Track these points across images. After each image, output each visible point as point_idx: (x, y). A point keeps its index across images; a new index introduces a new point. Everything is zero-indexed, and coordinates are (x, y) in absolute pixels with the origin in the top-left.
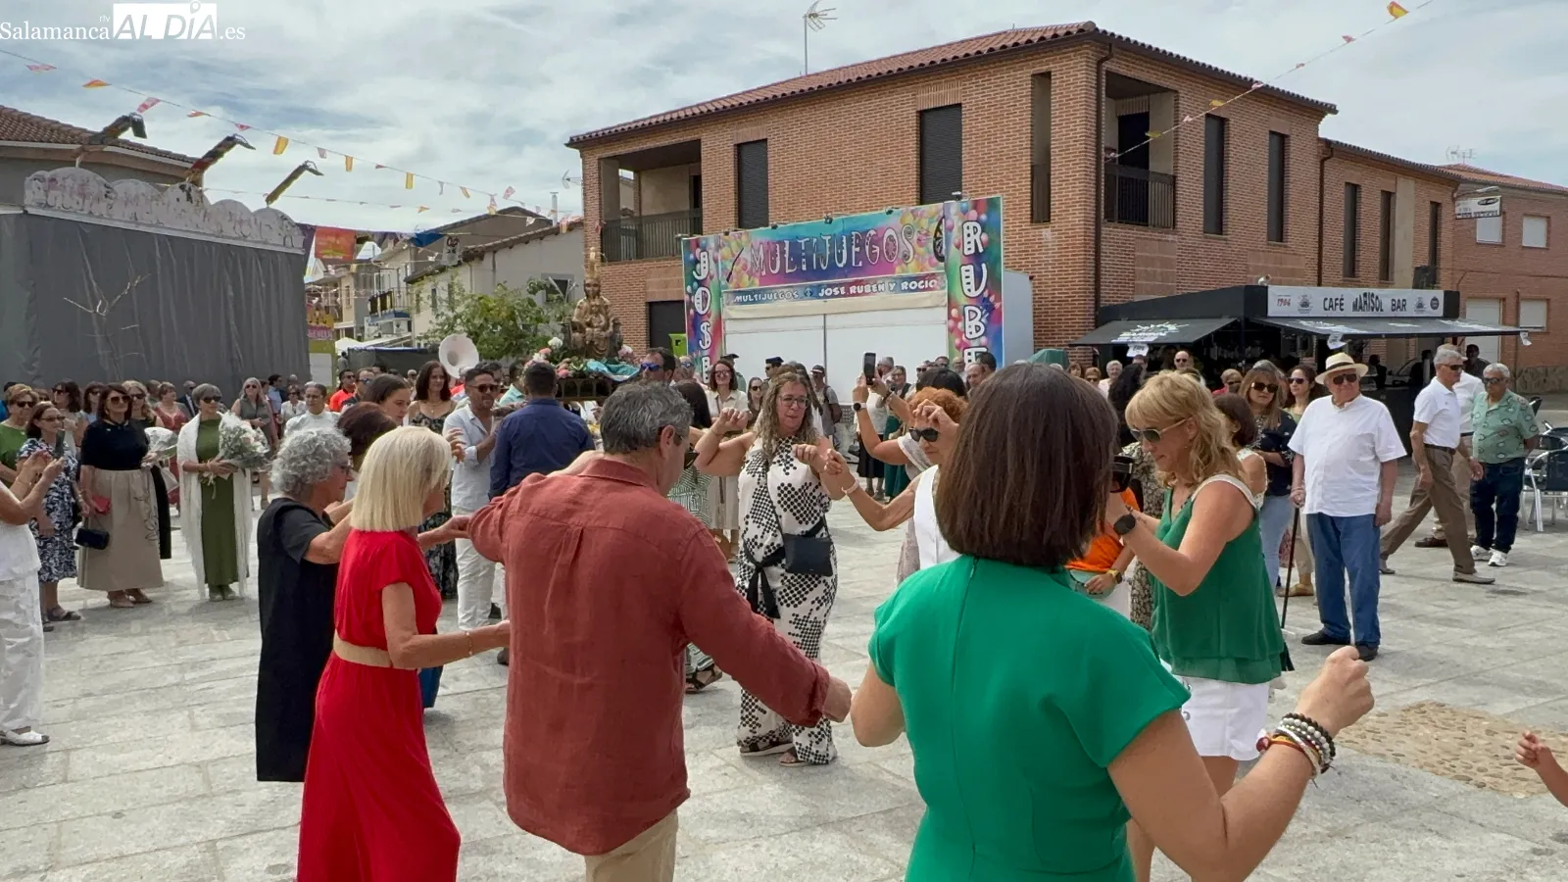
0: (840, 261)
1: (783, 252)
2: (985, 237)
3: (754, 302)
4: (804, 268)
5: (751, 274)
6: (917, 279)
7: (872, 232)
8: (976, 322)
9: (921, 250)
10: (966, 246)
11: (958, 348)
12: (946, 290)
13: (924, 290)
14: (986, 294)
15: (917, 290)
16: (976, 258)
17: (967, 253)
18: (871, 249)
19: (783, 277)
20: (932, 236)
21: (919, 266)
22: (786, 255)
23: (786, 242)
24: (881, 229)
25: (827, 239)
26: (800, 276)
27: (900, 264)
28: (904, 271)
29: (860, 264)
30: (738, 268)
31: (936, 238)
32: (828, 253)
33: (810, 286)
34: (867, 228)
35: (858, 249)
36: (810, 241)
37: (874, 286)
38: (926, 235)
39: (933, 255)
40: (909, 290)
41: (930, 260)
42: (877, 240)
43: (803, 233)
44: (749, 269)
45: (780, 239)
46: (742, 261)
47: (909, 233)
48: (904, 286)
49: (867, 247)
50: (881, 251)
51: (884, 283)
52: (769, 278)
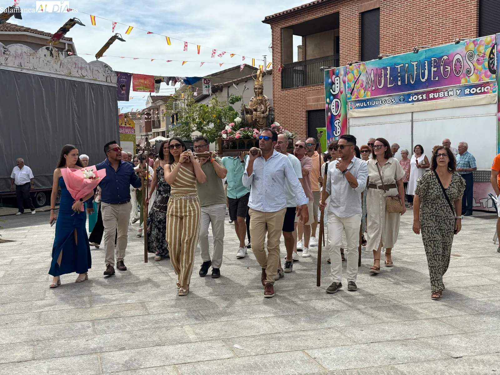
0: (423, 78)
1: (386, 75)
3: (367, 107)
4: (399, 83)
5: (365, 90)
6: (476, 86)
7: (445, 57)
9: (479, 67)
12: (496, 93)
13: (481, 93)
15: (476, 93)
18: (445, 68)
19: (386, 90)
20: (487, 57)
21: (478, 77)
22: (388, 76)
23: (389, 68)
24: (452, 54)
25: (415, 64)
26: (397, 89)
27: (464, 77)
28: (467, 81)
29: (437, 79)
30: (357, 86)
31: (490, 58)
32: (415, 73)
33: (403, 95)
34: (442, 55)
35: (435, 69)
36: (404, 66)
37: (446, 93)
38: (483, 56)
39: (488, 70)
40: (470, 94)
41: (486, 73)
42: (448, 63)
43: (399, 61)
44: (364, 86)
45: (385, 66)
46: (360, 82)
47: (471, 56)
48: (467, 91)
49: (442, 67)
50: (451, 69)
51: (453, 90)
52: (377, 91)
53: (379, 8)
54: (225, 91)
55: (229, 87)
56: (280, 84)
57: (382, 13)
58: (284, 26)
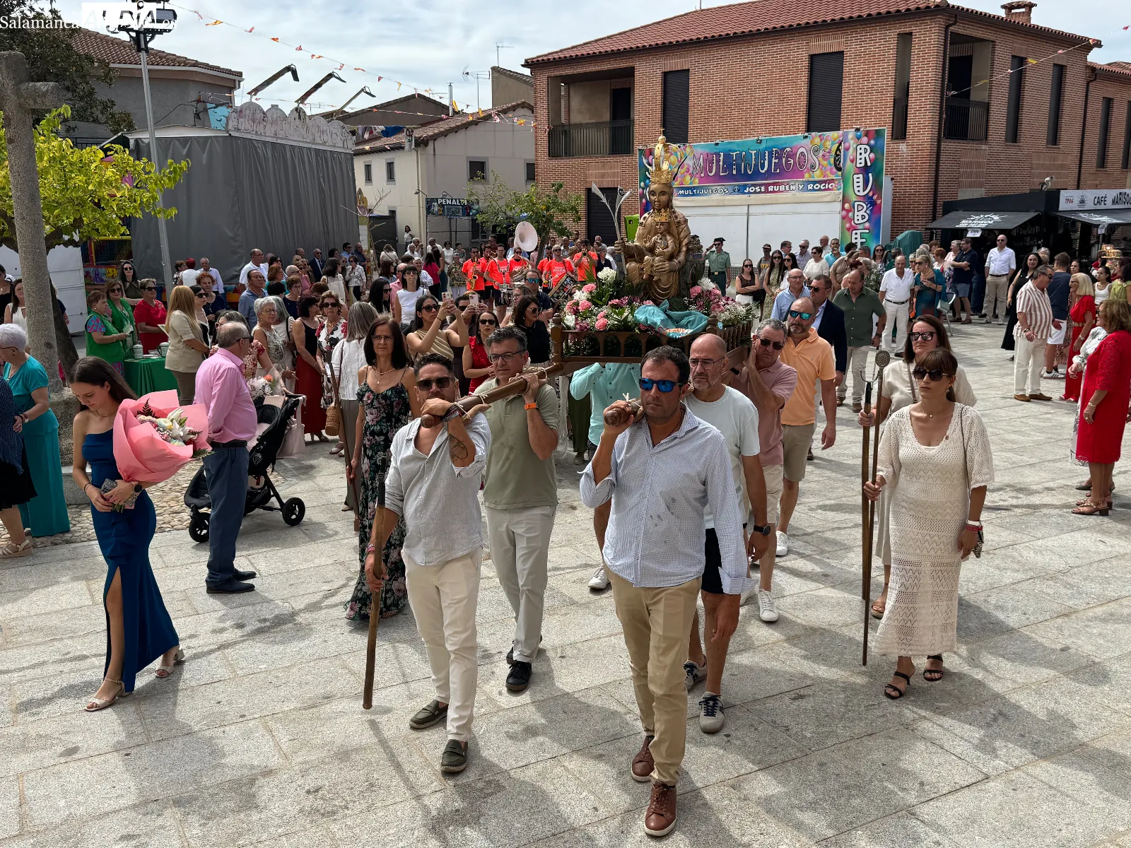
0: (762, 169)
1: (718, 161)
2: (872, 156)
3: (693, 195)
4: (734, 172)
5: (692, 176)
6: (820, 182)
7: (788, 149)
8: (862, 213)
9: (825, 163)
10: (859, 161)
11: (848, 230)
12: (841, 191)
13: (825, 190)
14: (871, 194)
15: (820, 190)
16: (865, 170)
17: (859, 165)
18: (786, 162)
19: (718, 178)
20: (833, 153)
21: (823, 173)
22: (721, 163)
23: (722, 154)
24: (796, 147)
25: (753, 152)
26: (731, 178)
27: (808, 172)
28: (810, 177)
29: (778, 171)
30: (682, 170)
31: (837, 155)
32: (754, 162)
33: (738, 185)
34: (784, 146)
35: (777, 161)
36: (741, 154)
37: (787, 187)
38: (829, 152)
39: (833, 166)
40: (814, 190)
41: (831, 170)
42: (792, 155)
43: (735, 148)
44: (691, 172)
45: (718, 151)
46: (686, 166)
47: (816, 151)
48: (810, 187)
49: (784, 160)
50: (795, 162)
51: (795, 185)
52: (707, 178)
53: (687, 71)
56: (547, 152)
57: (692, 76)
58: (552, 74)
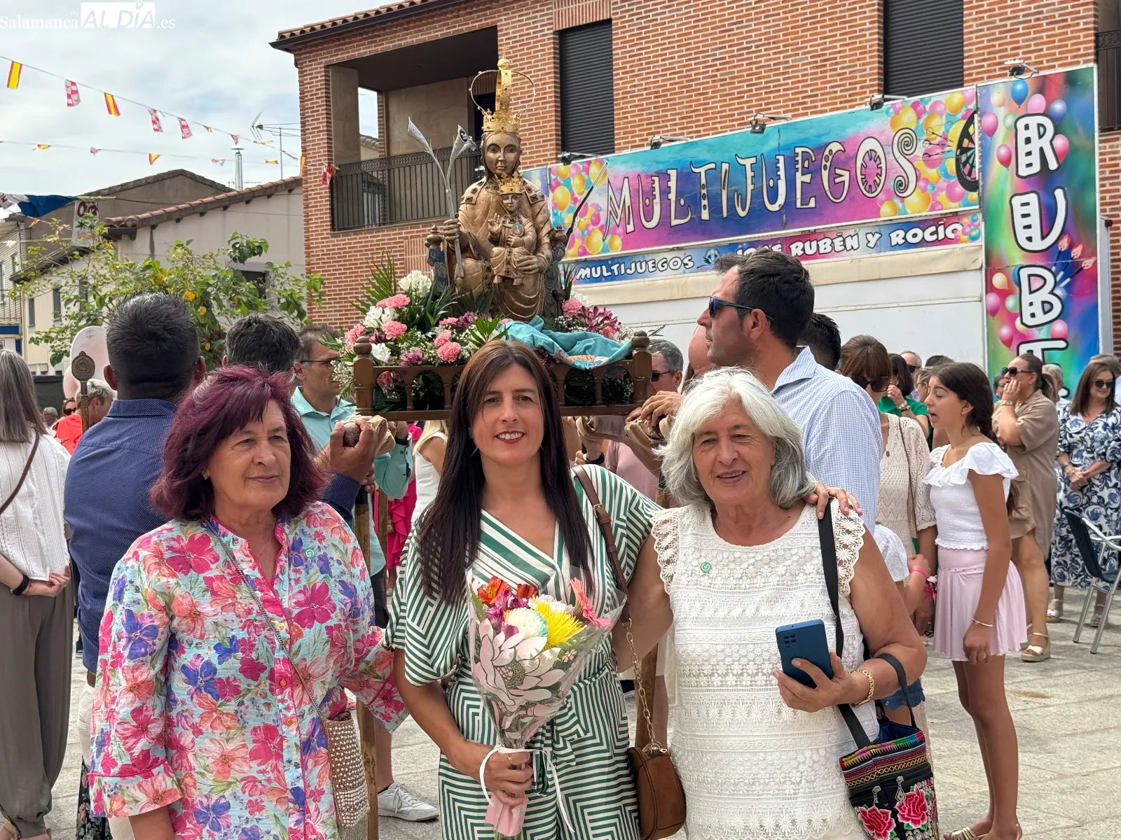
0: (773, 201)
1: (665, 191)
2: (1060, 142)
3: (612, 278)
4: (705, 215)
5: (606, 231)
6: (923, 224)
7: (835, 147)
8: (1044, 295)
9: (932, 173)
10: (1023, 160)
11: (1008, 343)
12: (981, 242)
13: (937, 242)
14: (1064, 245)
15: (923, 243)
16: (1044, 181)
17: (1024, 172)
18: (833, 176)
19: (667, 233)
20: (953, 146)
21: (928, 200)
22: (672, 196)
23: (673, 173)
24: (853, 139)
25: (748, 163)
26: (697, 229)
27: (889, 199)
28: (896, 211)
29: (812, 204)
30: (582, 221)
31: (962, 150)
32: (750, 187)
33: (718, 247)
34: (825, 140)
35: (807, 178)
36: (717, 169)
37: (838, 242)
38: (942, 145)
39: (955, 179)
40: (907, 245)
41: (949, 189)
42: (844, 160)
43: (704, 156)
44: (602, 222)
45: (662, 167)
46: (591, 211)
47: (907, 144)
48: (897, 237)
49: (825, 174)
50: (853, 179)
51: (859, 236)
52: (639, 236)
53: (609, 21)
54: (143, 239)
55: (153, 227)
56: (327, 217)
57: (617, 33)
58: (335, 60)
